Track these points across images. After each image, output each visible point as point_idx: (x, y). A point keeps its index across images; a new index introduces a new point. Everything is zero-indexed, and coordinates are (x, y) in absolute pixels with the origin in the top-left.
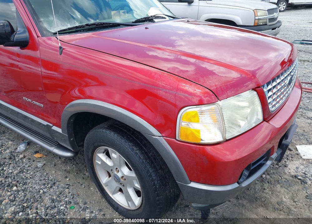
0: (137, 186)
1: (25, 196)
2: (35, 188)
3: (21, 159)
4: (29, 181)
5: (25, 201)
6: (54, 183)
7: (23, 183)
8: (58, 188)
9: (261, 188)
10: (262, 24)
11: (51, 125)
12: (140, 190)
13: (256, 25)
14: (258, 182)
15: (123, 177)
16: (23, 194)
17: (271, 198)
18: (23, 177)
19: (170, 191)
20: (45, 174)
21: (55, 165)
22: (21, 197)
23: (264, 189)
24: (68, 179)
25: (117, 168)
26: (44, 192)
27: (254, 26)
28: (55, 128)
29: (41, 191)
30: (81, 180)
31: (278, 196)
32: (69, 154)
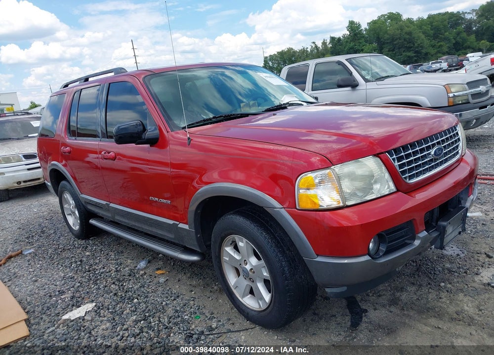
0: (266, 274)
1: (147, 307)
2: (157, 300)
3: (142, 276)
4: (151, 295)
5: (147, 311)
6: (178, 297)
7: (145, 297)
8: (182, 300)
9: (436, 297)
10: (460, 102)
11: (178, 223)
12: (269, 279)
13: (452, 104)
14: (433, 291)
15: (252, 269)
16: (144, 305)
17: (448, 307)
18: (144, 291)
19: (301, 277)
20: (168, 288)
21: (179, 281)
22: (143, 308)
23: (440, 298)
24: (193, 293)
25: (245, 260)
26: (167, 304)
27: (448, 106)
28: (181, 225)
29: (164, 303)
30: (208, 294)
31: (457, 305)
32: (195, 258)
